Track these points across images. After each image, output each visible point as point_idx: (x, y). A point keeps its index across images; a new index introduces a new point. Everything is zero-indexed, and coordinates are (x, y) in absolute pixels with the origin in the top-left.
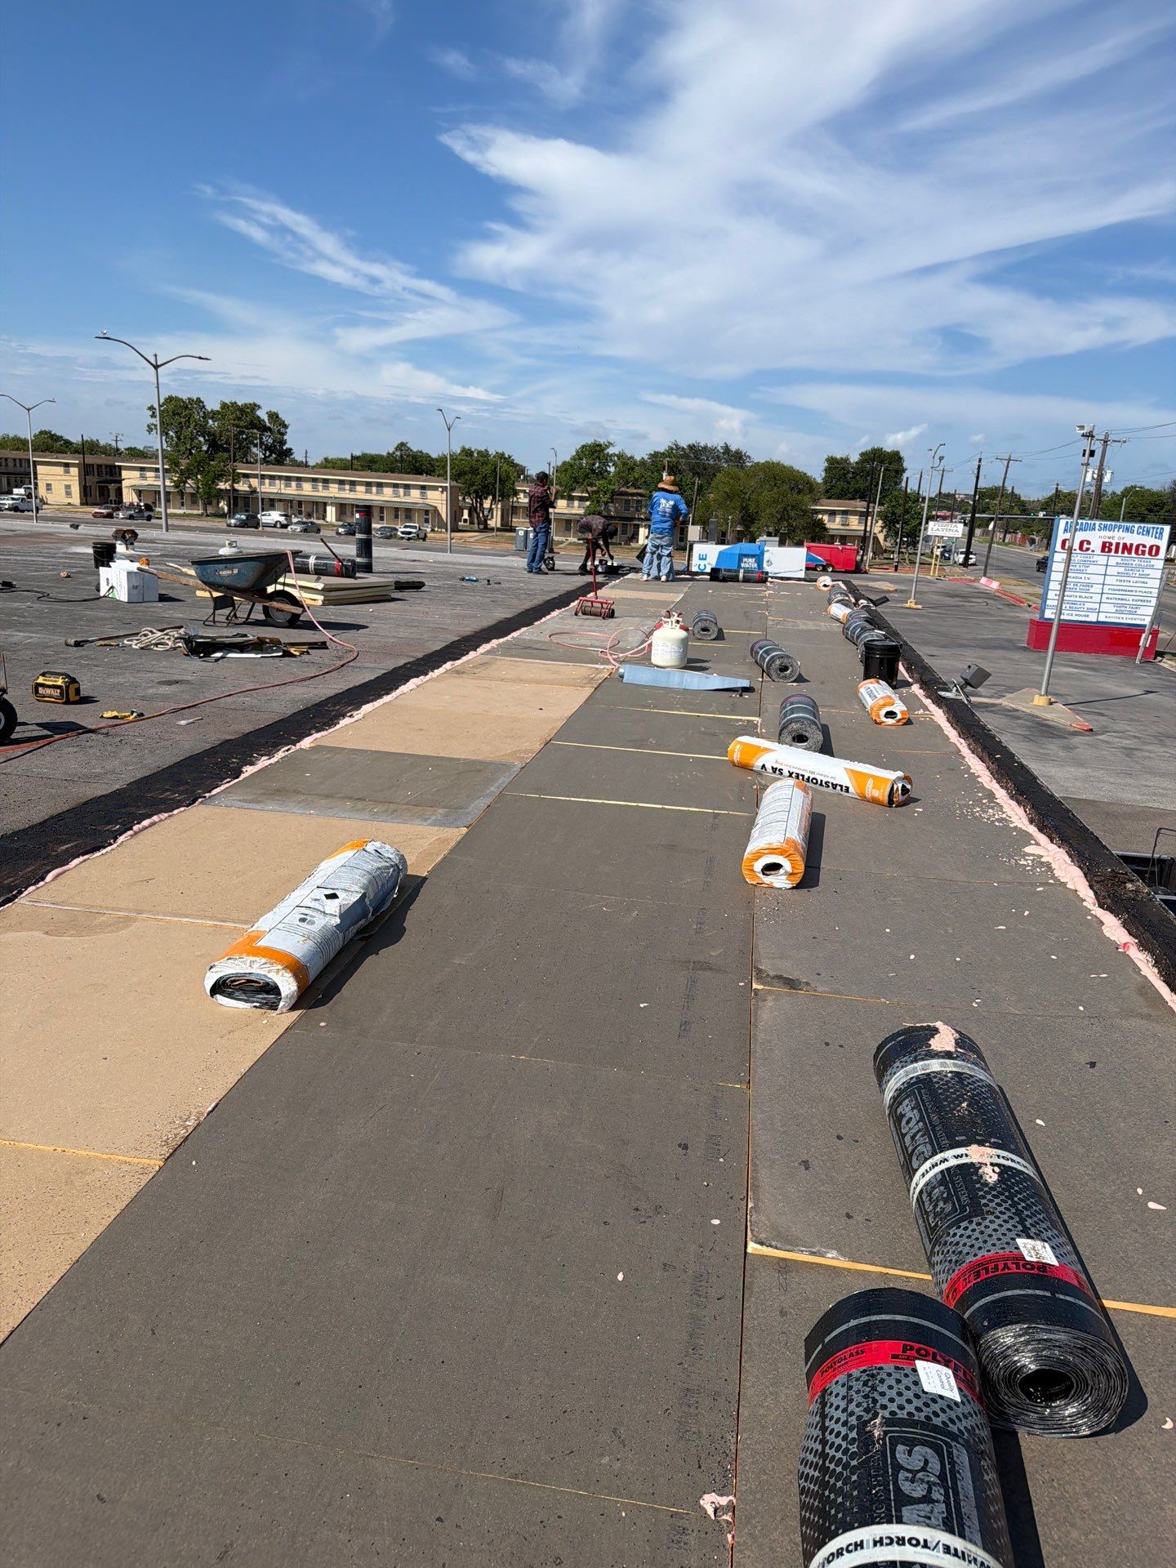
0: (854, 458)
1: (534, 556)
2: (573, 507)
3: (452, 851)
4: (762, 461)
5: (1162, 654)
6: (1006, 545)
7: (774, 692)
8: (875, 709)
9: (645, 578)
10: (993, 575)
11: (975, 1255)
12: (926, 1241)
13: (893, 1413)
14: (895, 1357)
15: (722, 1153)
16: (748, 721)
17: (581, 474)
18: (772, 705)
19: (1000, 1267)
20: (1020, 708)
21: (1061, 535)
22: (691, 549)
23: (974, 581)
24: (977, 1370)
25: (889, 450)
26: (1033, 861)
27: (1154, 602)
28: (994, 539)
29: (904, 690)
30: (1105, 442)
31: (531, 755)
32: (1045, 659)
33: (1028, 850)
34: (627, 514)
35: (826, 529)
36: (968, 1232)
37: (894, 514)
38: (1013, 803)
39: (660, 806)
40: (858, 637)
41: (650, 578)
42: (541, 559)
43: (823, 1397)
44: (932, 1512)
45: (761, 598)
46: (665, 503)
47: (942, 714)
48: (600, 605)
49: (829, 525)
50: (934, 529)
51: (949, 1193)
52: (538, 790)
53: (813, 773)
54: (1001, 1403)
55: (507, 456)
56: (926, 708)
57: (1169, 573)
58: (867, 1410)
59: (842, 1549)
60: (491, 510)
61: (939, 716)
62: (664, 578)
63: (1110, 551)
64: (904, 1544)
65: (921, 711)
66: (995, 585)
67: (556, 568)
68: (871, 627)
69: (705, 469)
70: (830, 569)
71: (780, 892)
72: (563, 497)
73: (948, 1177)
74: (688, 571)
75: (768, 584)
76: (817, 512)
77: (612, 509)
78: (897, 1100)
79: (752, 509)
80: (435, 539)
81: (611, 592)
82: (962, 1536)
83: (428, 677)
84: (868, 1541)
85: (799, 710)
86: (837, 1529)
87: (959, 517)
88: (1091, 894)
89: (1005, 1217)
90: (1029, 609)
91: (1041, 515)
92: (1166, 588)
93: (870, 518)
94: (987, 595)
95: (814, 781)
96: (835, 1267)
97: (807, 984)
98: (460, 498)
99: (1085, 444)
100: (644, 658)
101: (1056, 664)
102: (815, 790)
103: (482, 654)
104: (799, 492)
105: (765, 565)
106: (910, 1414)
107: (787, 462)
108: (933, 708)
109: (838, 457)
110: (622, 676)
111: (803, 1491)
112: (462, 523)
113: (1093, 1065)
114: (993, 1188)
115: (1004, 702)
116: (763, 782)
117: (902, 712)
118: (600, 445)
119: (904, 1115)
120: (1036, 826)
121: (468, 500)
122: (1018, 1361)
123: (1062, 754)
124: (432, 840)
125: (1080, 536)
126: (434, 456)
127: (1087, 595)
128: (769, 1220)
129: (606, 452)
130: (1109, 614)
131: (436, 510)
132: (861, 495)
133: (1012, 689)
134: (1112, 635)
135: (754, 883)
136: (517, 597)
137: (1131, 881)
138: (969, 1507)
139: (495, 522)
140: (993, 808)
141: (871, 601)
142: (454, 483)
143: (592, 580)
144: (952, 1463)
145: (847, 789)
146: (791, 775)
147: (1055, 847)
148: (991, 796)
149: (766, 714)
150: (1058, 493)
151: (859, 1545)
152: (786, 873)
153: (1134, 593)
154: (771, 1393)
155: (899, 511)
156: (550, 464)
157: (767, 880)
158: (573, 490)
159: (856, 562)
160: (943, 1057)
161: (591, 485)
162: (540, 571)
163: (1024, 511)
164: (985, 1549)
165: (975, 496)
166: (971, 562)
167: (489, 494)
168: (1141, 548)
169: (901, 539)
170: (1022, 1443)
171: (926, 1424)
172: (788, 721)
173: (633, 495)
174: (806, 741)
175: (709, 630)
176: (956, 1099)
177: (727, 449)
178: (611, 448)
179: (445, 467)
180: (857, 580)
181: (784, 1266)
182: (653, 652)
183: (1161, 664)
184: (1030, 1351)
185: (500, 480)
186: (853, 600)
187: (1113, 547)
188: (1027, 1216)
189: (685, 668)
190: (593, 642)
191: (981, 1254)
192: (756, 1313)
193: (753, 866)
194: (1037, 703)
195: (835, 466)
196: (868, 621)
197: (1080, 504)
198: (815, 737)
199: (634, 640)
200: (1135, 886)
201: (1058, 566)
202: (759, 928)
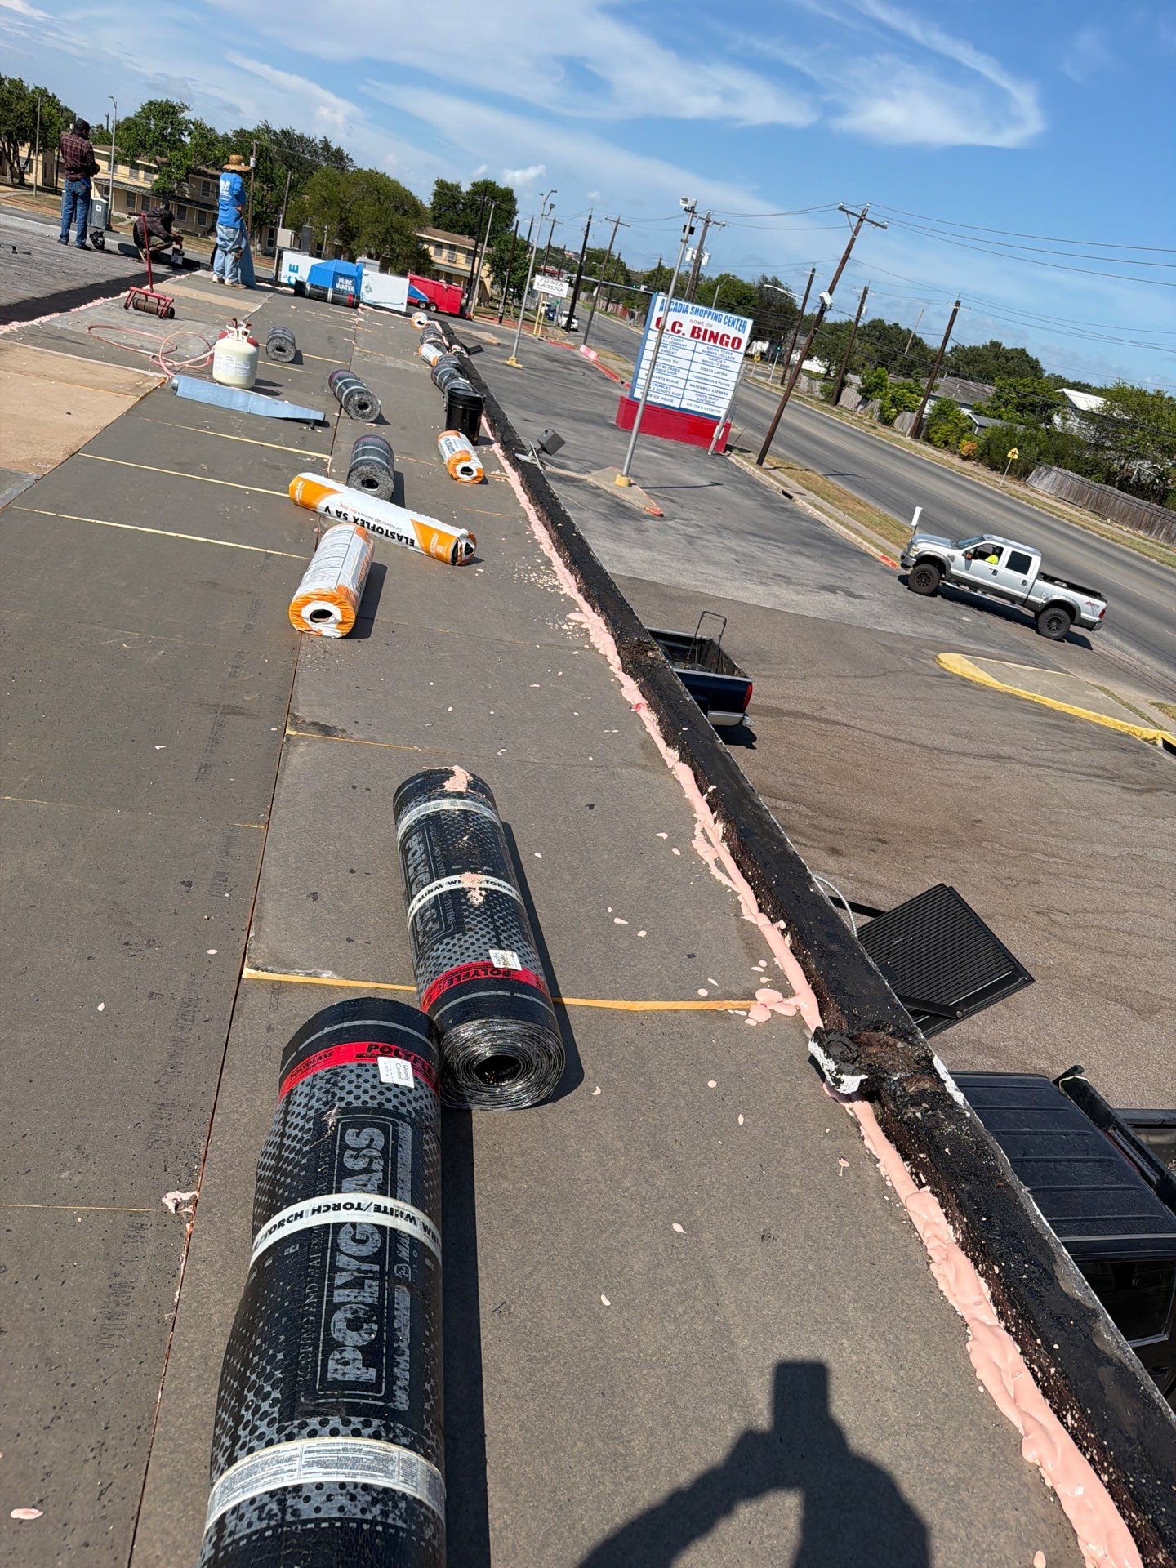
0: (466, 187)
2: (137, 178)
4: (366, 169)
5: (730, 448)
6: (608, 315)
7: (349, 429)
8: (452, 463)
10: (593, 345)
11: (452, 966)
12: (414, 957)
13: (349, 1103)
14: (358, 1056)
15: (229, 889)
16: (318, 458)
17: (149, 139)
18: (345, 444)
19: (471, 974)
20: (603, 486)
21: (657, 313)
22: (280, 258)
23: (574, 348)
24: (437, 1061)
25: (502, 187)
26: (574, 627)
27: (730, 394)
28: (597, 307)
29: (485, 448)
30: (707, 222)
31: (50, 467)
32: (630, 438)
33: (572, 616)
34: (205, 200)
35: (431, 262)
36: (450, 947)
37: (502, 259)
38: (567, 572)
39: (205, 540)
40: (445, 384)
43: (288, 1097)
44: (370, 1180)
45: (350, 325)
47: (517, 478)
48: (156, 301)
49: (434, 258)
50: (541, 283)
51: (439, 914)
52: (55, 507)
53: (379, 521)
54: (459, 1087)
55: (51, 95)
56: (503, 469)
57: (746, 368)
58: (325, 1104)
59: (284, 1220)
60: (28, 161)
61: (514, 478)
63: (698, 337)
64: (339, 1209)
65: (498, 472)
66: (593, 355)
67: (106, 247)
68: (459, 374)
69: (301, 164)
70: (434, 309)
71: (328, 640)
72: (124, 163)
73: (440, 901)
74: (275, 282)
75: (360, 310)
76: (424, 241)
78: (407, 836)
79: (352, 223)
81: (172, 288)
82: (394, 1196)
84: (307, 1211)
85: (371, 452)
86: (282, 1205)
87: (565, 276)
88: (618, 659)
89: (483, 933)
90: (622, 386)
91: (643, 288)
92: (743, 383)
93: (477, 259)
94: (585, 365)
95: (380, 530)
96: (328, 986)
97: (344, 731)
99: (687, 219)
100: (204, 370)
101: (640, 446)
102: (381, 541)
104: (405, 213)
105: (363, 290)
106: (365, 1102)
107: (393, 175)
108: (509, 469)
109: (449, 182)
110: (176, 389)
111: (260, 1178)
113: (591, 807)
114: (477, 909)
115: (590, 478)
116: (326, 526)
117: (478, 470)
118: (174, 107)
119: (411, 849)
120: (582, 594)
122: (477, 1051)
123: (634, 535)
125: (673, 317)
127: (674, 379)
128: (268, 948)
129: (181, 116)
130: (690, 402)
132: (472, 231)
133: (598, 466)
134: (691, 424)
135: (302, 629)
136: (51, 274)
137: (652, 650)
138: (404, 1173)
139: (35, 177)
140: (548, 575)
141: (466, 348)
143: (147, 269)
144: (396, 1138)
145: (413, 542)
146: (356, 521)
147: (596, 615)
148: (548, 563)
149: (339, 453)
150: (660, 268)
151: (300, 1215)
152: (336, 621)
153: (714, 384)
154: (247, 1100)
155: (506, 257)
156: (108, 117)
157: (316, 627)
158: (138, 156)
159: (461, 306)
160: (454, 797)
161: (161, 154)
162: (84, 247)
163: (628, 282)
164: (413, 1204)
165: (582, 256)
166: (573, 326)
167: (27, 141)
168: (725, 338)
169: (507, 290)
170: (474, 1118)
171: (379, 1110)
172: (358, 462)
174: (376, 487)
175: (284, 351)
176: (459, 833)
177: (326, 144)
178: (186, 112)
180: (455, 325)
181: (278, 988)
182: (215, 365)
183: (729, 458)
184: (487, 1042)
185: (41, 124)
186: (447, 344)
187: (702, 334)
188: (503, 931)
189: (252, 389)
190: (145, 343)
191: (456, 964)
192: (242, 1031)
193: (301, 611)
194: (616, 482)
195: (445, 191)
196: (457, 368)
197: (676, 283)
198: (387, 484)
199: (194, 349)
200: (657, 654)
201: (650, 345)
202: (301, 675)
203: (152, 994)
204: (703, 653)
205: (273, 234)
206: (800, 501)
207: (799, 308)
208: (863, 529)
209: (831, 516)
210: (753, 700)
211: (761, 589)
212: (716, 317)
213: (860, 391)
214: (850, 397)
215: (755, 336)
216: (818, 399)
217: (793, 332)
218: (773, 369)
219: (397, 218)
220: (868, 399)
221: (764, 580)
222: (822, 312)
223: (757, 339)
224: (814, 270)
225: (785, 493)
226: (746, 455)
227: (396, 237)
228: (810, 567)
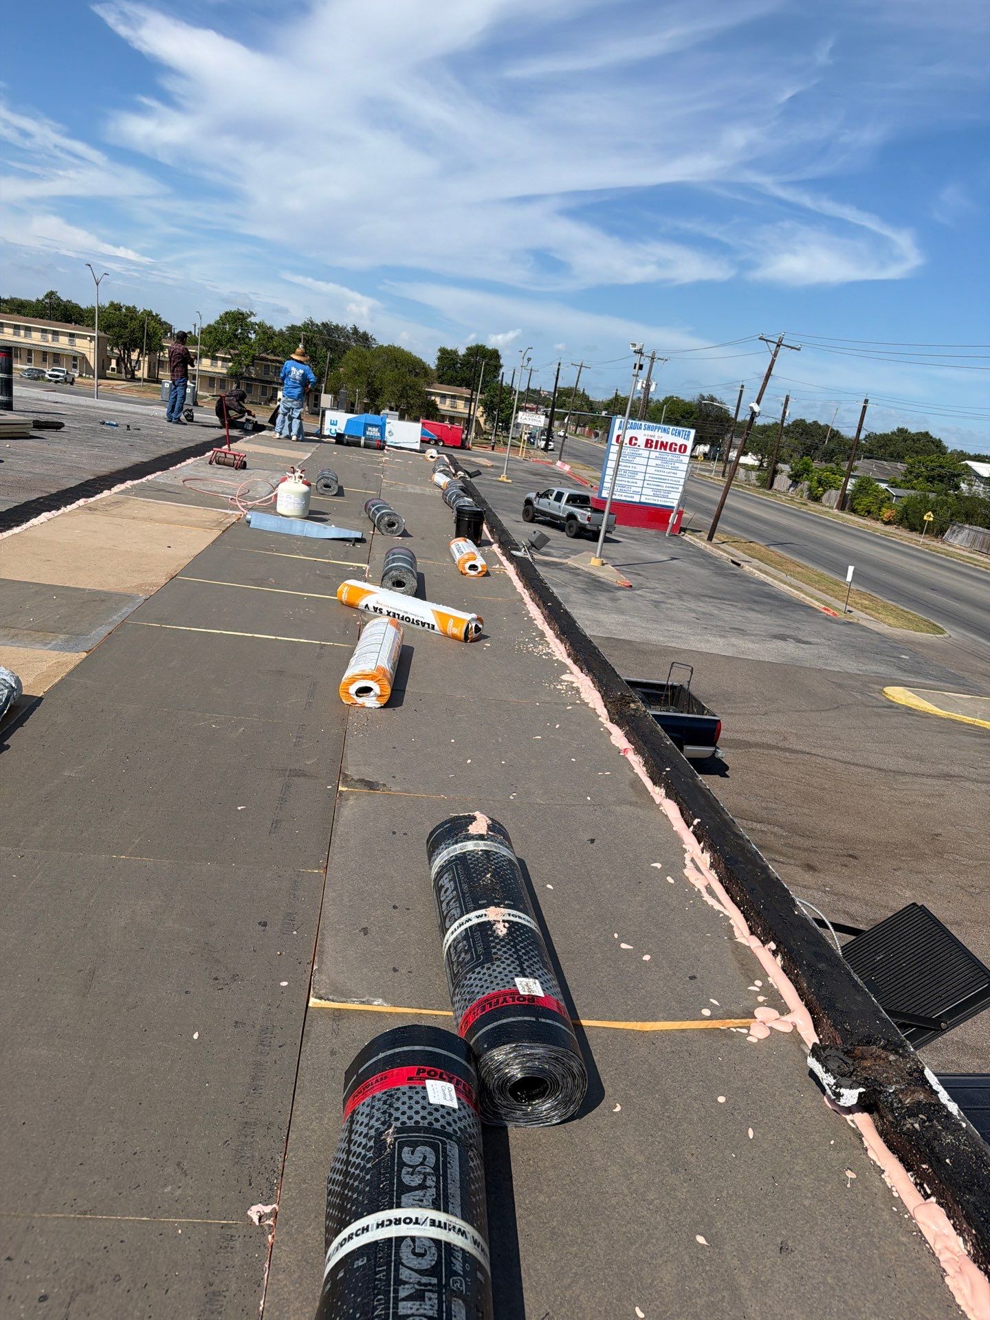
0: (462, 351)
1: (173, 407)
2: (216, 366)
3: (70, 674)
4: (386, 345)
5: (684, 530)
6: (578, 436)
7: (382, 543)
8: (461, 562)
9: (277, 436)
10: (566, 460)
11: (484, 993)
12: (451, 985)
13: (404, 1123)
14: (410, 1079)
15: (296, 927)
16: (358, 567)
17: (224, 338)
18: (379, 555)
19: (500, 1001)
20: (581, 567)
21: (616, 432)
22: (323, 415)
23: (552, 464)
24: (476, 1082)
25: (490, 348)
26: (566, 686)
27: (681, 489)
28: (568, 431)
29: (486, 548)
30: (653, 359)
31: (156, 589)
33: (564, 677)
34: (267, 378)
35: (438, 410)
36: (481, 976)
37: (492, 402)
38: (558, 641)
39: (275, 638)
40: (454, 502)
41: (282, 437)
42: (179, 411)
43: (352, 1117)
44: (424, 1196)
45: (379, 463)
46: (296, 372)
47: (513, 569)
48: (233, 457)
49: (440, 406)
50: (523, 418)
51: (470, 946)
52: (158, 620)
53: (406, 612)
54: (496, 1106)
55: (155, 314)
56: (501, 564)
57: (693, 467)
58: (383, 1123)
59: (352, 1234)
60: (138, 361)
61: (510, 570)
62: (294, 438)
63: (651, 447)
64: (400, 1224)
65: (497, 566)
66: (567, 468)
67: (195, 419)
68: (464, 494)
69: (337, 346)
70: (441, 443)
71: (370, 711)
72: (207, 357)
73: (470, 933)
74: (320, 435)
75: (385, 451)
76: (432, 394)
77: (253, 372)
78: (440, 875)
79: (377, 384)
80: (82, 383)
81: (245, 446)
82: (446, 1211)
83: (60, 512)
84: (372, 1225)
85: (399, 560)
86: (350, 1219)
87: (542, 410)
88: (605, 711)
89: (509, 962)
90: (591, 489)
91: (604, 413)
92: (691, 478)
93: (473, 404)
94: (561, 475)
95: (407, 619)
96: (379, 1012)
97: (384, 785)
98: (109, 348)
99: (636, 359)
100: (270, 507)
102: (408, 627)
103: (115, 493)
104: (417, 375)
105: (387, 434)
106: (417, 1122)
107: (406, 348)
108: (506, 563)
109: (449, 349)
110: (249, 522)
111: (330, 1193)
112: (110, 371)
113: (592, 841)
114: (502, 940)
115: (570, 562)
116: (366, 619)
117: (482, 566)
118: (242, 314)
119: (442, 887)
120: (572, 659)
121: (116, 351)
122: (509, 1073)
123: (609, 604)
124: (50, 664)
125: (630, 433)
126: (83, 306)
127: (633, 480)
128: (329, 979)
129: (248, 320)
130: (648, 497)
131: (84, 357)
132: (468, 383)
133: (576, 552)
134: (650, 513)
135: (350, 703)
136: (155, 443)
137: (634, 702)
138: (454, 1189)
139: (142, 373)
140: (542, 645)
141: (468, 473)
142: (103, 334)
143: (226, 433)
144: (445, 1156)
145: (433, 626)
146: (389, 614)
147: (584, 675)
148: (542, 635)
149: (374, 562)
150: (617, 397)
151: (366, 1229)
152: (376, 695)
153: (667, 481)
154: (316, 1118)
155: (496, 400)
156: (194, 325)
157: (360, 700)
158: (217, 351)
159: (462, 440)
160: (477, 839)
161: (233, 348)
162: (179, 421)
163: (592, 410)
164: (463, 1219)
165: (555, 393)
166: (550, 447)
167: (137, 347)
168: (674, 446)
169: (497, 424)
170: (511, 1135)
171: (429, 1129)
172: (390, 568)
173: (272, 361)
174: (403, 586)
175: (330, 487)
176: (483, 871)
177: (355, 330)
178: (252, 317)
179: (93, 318)
180: (458, 455)
181: (338, 1015)
182: (278, 502)
183: (683, 537)
184: (517, 1064)
185: (148, 335)
186: (454, 472)
187: (654, 444)
188: (525, 960)
189: (307, 518)
190: (226, 489)
191: (490, 991)
192: (310, 1054)
193: (348, 689)
194: (591, 563)
195: (446, 356)
196: (462, 489)
197: (631, 407)
198: (412, 583)
199: (262, 490)
200: (637, 705)
201: (613, 456)
202: (349, 741)
203: (236, 1023)
204: (675, 697)
205: (317, 398)
206: (747, 568)
207: (733, 416)
208: (805, 586)
209: (775, 578)
210: (723, 734)
211: (721, 641)
212: (665, 430)
213: (790, 477)
214: (782, 481)
215: (698, 441)
216: (754, 485)
217: (729, 435)
218: (714, 465)
219: (410, 379)
220: (797, 483)
221: (722, 633)
222: (752, 419)
223: (700, 444)
224: (742, 386)
225: (733, 562)
226: (698, 534)
227: (410, 392)
228: (760, 620)
